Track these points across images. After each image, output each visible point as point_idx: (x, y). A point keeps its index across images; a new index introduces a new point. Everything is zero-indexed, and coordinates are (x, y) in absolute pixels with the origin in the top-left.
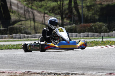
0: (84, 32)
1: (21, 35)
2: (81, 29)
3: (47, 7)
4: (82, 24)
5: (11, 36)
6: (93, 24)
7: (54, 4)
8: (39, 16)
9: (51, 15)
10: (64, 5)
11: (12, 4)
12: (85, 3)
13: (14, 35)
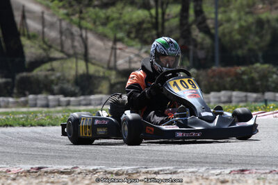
0: (219, 90)
1: (51, 97)
2: (212, 80)
3: (121, 22)
4: (214, 68)
5: (22, 102)
6: (243, 68)
7: (140, 14)
8: (99, 48)
9: (133, 43)
10: (166, 17)
11: (27, 14)
12: (225, 12)
13: (31, 97)
